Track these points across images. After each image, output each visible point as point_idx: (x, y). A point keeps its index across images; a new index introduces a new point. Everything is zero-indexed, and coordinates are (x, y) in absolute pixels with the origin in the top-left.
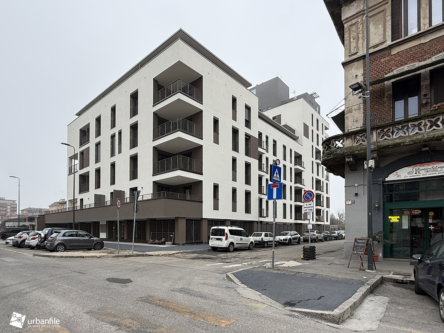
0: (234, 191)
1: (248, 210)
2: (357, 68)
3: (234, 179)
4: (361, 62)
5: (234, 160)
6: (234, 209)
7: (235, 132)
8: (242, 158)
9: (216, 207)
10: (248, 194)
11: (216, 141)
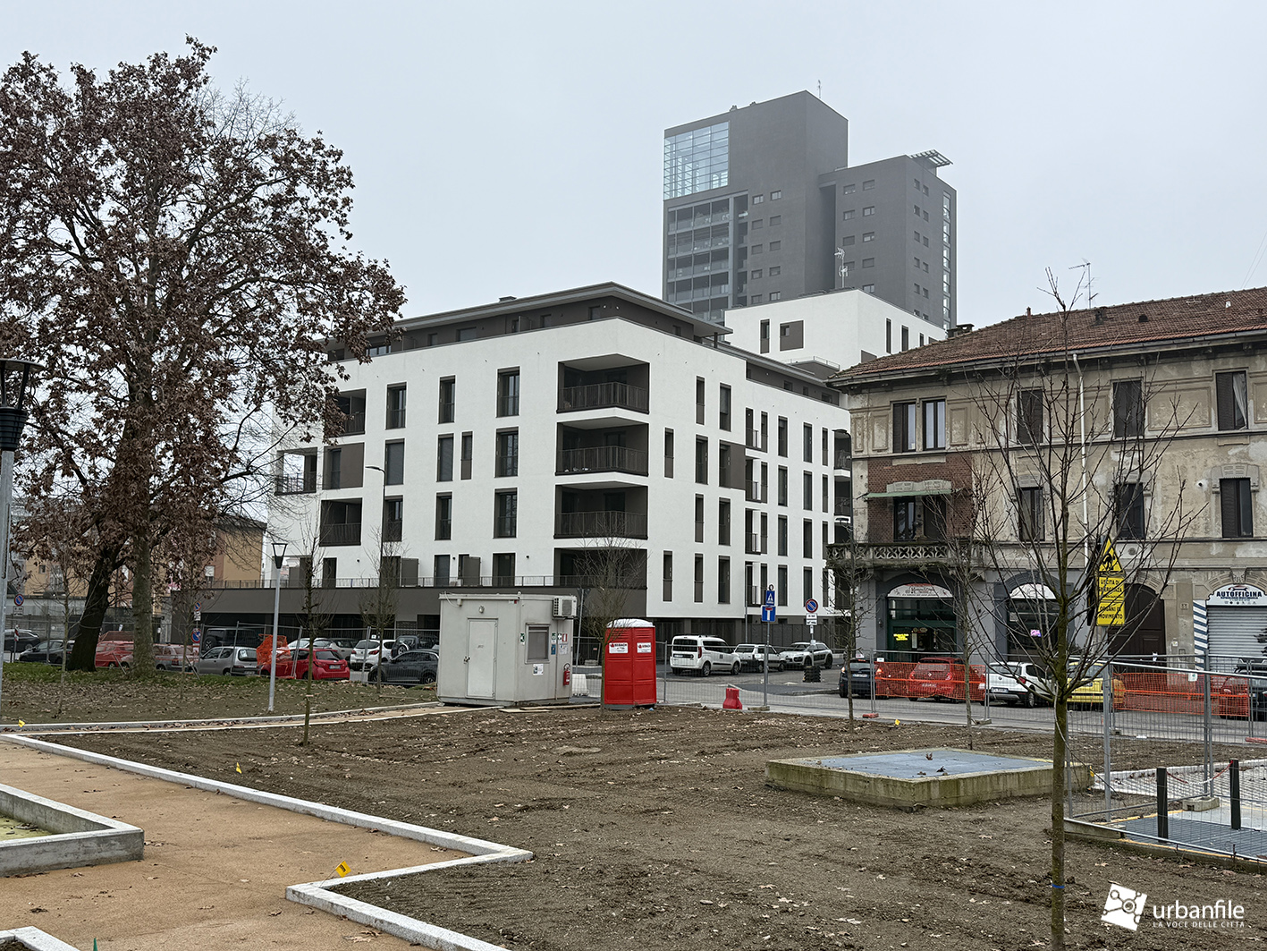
0: (699, 560)
1: (724, 597)
2: (862, 468)
3: (699, 538)
4: (866, 462)
5: (699, 500)
6: (699, 597)
7: (702, 443)
8: (713, 492)
9: (667, 596)
10: (724, 563)
11: (669, 472)
